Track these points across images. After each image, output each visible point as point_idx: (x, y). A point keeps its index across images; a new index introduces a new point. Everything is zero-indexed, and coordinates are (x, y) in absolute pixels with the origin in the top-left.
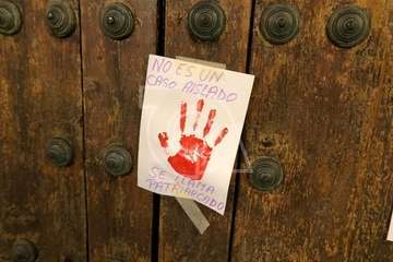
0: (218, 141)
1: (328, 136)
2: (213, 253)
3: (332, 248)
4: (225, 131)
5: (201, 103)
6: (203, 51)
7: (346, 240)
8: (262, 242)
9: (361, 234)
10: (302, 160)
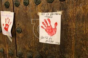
0: (10, 24)
1: (27, 22)
2: (13, 46)
3: (31, 44)
4: (11, 22)
5: (8, 18)
6: (7, 10)
7: (33, 43)
8: (21, 44)
9: (36, 41)
10: (24, 27)
